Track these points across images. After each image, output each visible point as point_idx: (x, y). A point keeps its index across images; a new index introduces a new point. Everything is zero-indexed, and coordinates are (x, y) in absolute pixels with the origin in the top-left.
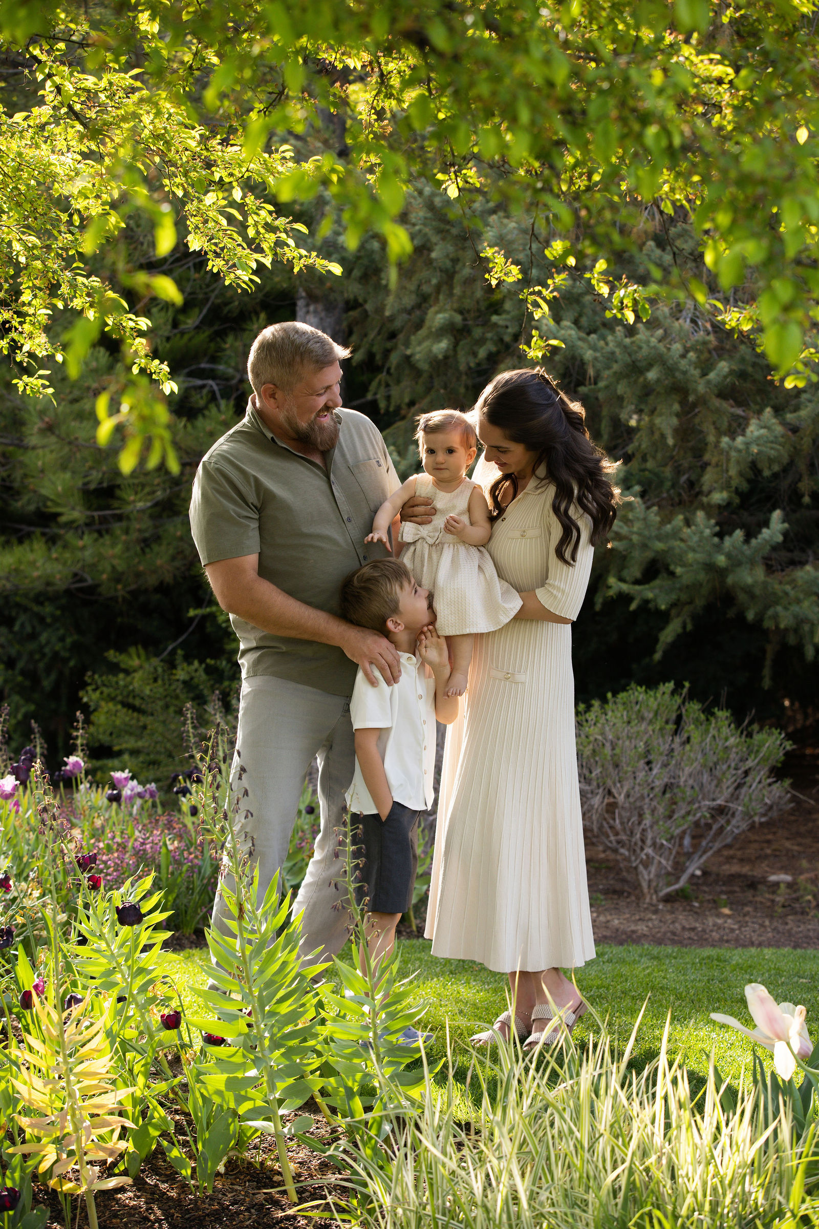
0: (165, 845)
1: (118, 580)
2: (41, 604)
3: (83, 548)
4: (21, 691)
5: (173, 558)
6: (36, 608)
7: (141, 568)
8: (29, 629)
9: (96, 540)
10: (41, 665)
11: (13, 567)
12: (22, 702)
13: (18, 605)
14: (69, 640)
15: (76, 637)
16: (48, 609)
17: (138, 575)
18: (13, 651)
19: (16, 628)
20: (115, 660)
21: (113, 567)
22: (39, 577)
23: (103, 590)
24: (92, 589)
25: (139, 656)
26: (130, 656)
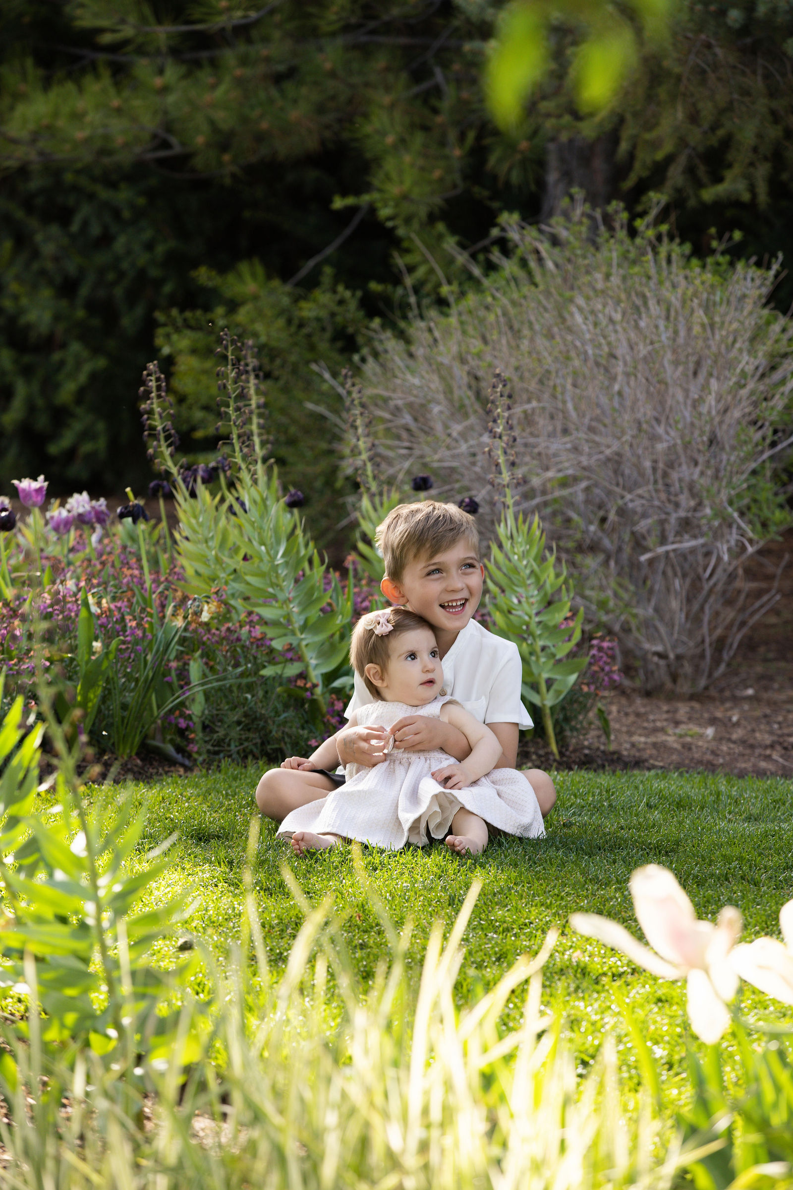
0: (86, 604)
1: (224, 147)
2: (113, 185)
3: (165, 90)
4: (85, 335)
5: (321, 109)
6: (104, 194)
7: (264, 125)
8: (95, 230)
9: (186, 76)
10: (119, 292)
11: (45, 121)
12: (85, 354)
13: (75, 188)
14: (160, 249)
15: (172, 244)
16: (124, 196)
17: (260, 138)
18: (71, 267)
19: (75, 227)
20: (210, 284)
21: (212, 123)
22: (87, 141)
23: (198, 162)
24: (182, 161)
25: (254, 276)
26: (240, 277)
